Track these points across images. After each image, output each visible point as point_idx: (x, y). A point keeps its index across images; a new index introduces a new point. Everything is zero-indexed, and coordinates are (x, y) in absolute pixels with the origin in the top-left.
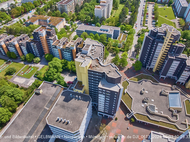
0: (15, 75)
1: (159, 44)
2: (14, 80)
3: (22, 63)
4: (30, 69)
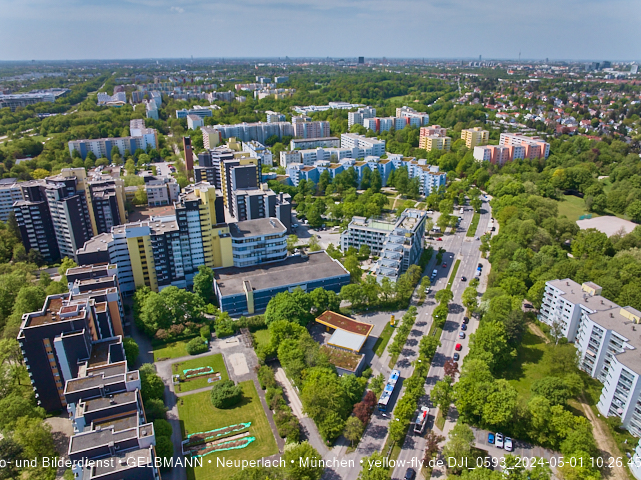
2: (248, 371)
3: (173, 412)
4: (188, 373)
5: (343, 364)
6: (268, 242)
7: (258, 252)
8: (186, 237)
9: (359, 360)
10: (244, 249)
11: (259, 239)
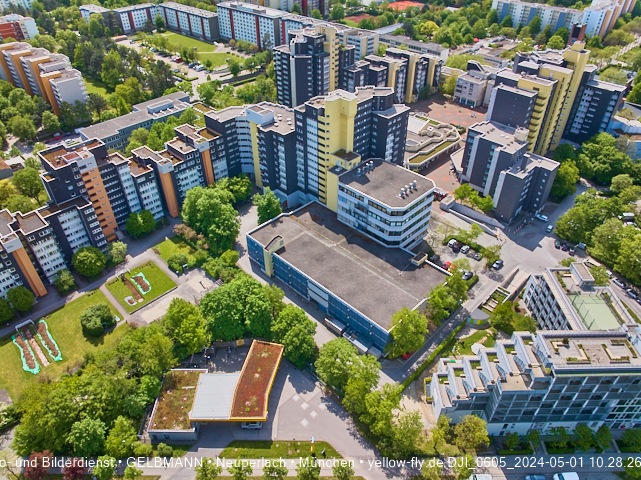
0: (123, 319)
1: (325, 61)
3: (77, 295)
4: (136, 279)
5: (165, 411)
6: (371, 209)
7: (360, 215)
8: (302, 148)
9: (178, 429)
10: (343, 200)
11: (361, 198)
